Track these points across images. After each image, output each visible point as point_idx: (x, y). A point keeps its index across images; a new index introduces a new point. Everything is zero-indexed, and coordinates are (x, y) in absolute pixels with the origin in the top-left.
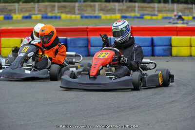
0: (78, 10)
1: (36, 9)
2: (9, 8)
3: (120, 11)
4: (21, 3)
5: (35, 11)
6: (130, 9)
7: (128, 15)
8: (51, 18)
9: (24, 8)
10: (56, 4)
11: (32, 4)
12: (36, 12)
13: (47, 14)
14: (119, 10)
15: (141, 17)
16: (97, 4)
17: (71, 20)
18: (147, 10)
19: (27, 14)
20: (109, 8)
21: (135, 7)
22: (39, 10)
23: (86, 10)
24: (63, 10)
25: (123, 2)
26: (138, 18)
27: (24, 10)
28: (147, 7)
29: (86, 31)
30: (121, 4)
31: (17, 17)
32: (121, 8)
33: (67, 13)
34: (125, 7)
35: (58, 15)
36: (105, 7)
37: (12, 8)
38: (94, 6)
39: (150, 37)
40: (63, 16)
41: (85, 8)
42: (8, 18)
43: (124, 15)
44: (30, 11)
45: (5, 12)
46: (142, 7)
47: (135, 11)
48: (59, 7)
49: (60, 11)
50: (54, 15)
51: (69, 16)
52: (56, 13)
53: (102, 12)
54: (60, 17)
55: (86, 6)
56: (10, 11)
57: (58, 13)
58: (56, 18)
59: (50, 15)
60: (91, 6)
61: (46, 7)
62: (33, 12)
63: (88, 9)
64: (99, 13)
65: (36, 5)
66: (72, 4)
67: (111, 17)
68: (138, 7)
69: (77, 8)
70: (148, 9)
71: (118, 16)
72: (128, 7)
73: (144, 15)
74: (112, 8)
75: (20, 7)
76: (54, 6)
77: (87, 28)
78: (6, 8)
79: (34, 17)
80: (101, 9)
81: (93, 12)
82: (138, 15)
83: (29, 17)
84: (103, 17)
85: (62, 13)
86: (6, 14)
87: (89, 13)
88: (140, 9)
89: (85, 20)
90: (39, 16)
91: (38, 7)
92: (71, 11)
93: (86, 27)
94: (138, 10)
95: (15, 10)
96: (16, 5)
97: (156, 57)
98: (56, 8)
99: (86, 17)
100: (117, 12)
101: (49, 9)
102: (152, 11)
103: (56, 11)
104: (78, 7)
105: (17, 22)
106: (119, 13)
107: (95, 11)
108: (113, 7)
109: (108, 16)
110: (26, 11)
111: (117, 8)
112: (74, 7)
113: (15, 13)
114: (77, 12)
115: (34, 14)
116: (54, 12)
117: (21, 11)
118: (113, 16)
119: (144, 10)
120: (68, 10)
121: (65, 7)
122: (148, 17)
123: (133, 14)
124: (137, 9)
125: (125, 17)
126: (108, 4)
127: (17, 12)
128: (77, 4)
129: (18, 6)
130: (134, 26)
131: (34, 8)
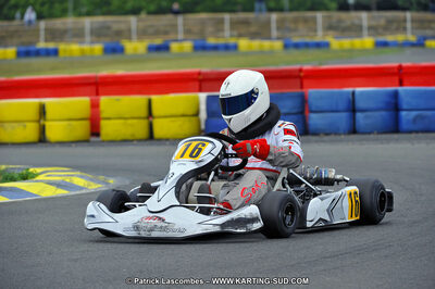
0: (278, 29)
1: (181, 29)
2: (115, 27)
3: (373, 30)
4: (143, 15)
5: (176, 32)
6: (395, 25)
7: (390, 38)
8: (215, 48)
9: (152, 26)
10: (227, 17)
11: (170, 17)
12: (181, 36)
13: (204, 39)
14: (370, 28)
15: (420, 44)
16: (319, 16)
18: (430, 28)
19: (158, 41)
20: (348, 23)
21: (405, 21)
22: (188, 32)
23: (295, 30)
24: (243, 31)
26: (413, 45)
27: (151, 31)
28: (430, 21)
29: (299, 77)
30: (374, 13)
31: (135, 46)
32: (374, 23)
33: (253, 36)
34: (382, 22)
35: (232, 41)
36: (340, 21)
37: (123, 27)
38: (314, 20)
40: (243, 43)
41: (292, 26)
42: (114, 50)
43: (381, 39)
44: (166, 33)
45: (106, 36)
46: (422, 21)
47: (405, 29)
48: (234, 24)
49: (235, 33)
50: (221, 41)
51: (256, 44)
52: (227, 37)
53: (331, 32)
54: (235, 47)
55: (296, 21)
56: (119, 33)
57: (232, 36)
58: (227, 48)
59: (211, 41)
60: (306, 20)
61: (203, 22)
62: (172, 37)
63: (301, 26)
64: (325, 35)
65: (180, 19)
67: (352, 44)
68: (413, 21)
69: (274, 25)
71: (368, 42)
72: (390, 22)
73: (425, 38)
74: (353, 24)
76: (221, 21)
77: (301, 70)
78: (109, 28)
79: (174, 47)
80: (330, 28)
81: (311, 34)
82: (412, 38)
83: (164, 48)
84: (335, 44)
85: (240, 36)
86: (107, 40)
87: (303, 36)
88: (416, 25)
89: (294, 53)
90: (188, 46)
91: (184, 25)
92: (262, 33)
93: (297, 67)
94: (413, 28)
95: (130, 31)
96: (133, 19)
98: (227, 26)
100: (365, 32)
101: (210, 29)
103: (227, 33)
104: (278, 22)
105: (136, 59)
106: (369, 35)
107: (315, 31)
108: (357, 22)
109: (346, 43)
110: (157, 33)
111: (365, 23)
112: (268, 23)
113: (130, 38)
114: (274, 33)
115: (176, 41)
116: (221, 34)
117: (142, 34)
118: (358, 43)
119: (425, 28)
120: (253, 29)
121: (246, 23)
123: (400, 38)
124: (409, 25)
125: (385, 44)
126: (343, 15)
127: (134, 36)
128: (274, 16)
129: (138, 21)
130: (405, 64)
131: (175, 26)
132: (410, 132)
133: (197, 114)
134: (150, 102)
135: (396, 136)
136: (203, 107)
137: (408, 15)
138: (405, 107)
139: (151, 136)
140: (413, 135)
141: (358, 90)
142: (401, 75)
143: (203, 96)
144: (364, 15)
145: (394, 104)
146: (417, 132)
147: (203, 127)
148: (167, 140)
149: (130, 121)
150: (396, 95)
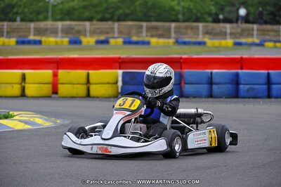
0: (175, 32)
1: (116, 30)
2: (77, 28)
3: (233, 35)
4: (95, 22)
5: (113, 32)
6: (246, 33)
7: (243, 40)
8: (137, 43)
9: (98, 28)
10: (144, 24)
11: (110, 23)
12: (116, 35)
13: (130, 37)
14: (231, 34)
15: (261, 45)
16: (201, 25)
17: (165, 46)
18: (268, 35)
19: (102, 38)
20: (218, 30)
21: (253, 30)
22: (120, 32)
23: (186, 34)
24: (154, 33)
25: (237, 22)
26: (257, 45)
27: (98, 31)
28: (268, 31)
30: (235, 25)
31: (88, 40)
32: (233, 31)
33: (160, 36)
34: (239, 30)
35: (147, 39)
36: (213, 29)
37: (81, 28)
38: (197, 28)
39: (266, 72)
40: (154, 41)
41: (184, 31)
42: (75, 42)
43: (238, 40)
44: (107, 33)
45: (71, 33)
46: (263, 31)
47: (253, 35)
48: (148, 29)
49: (149, 34)
50: (141, 39)
51: (162, 41)
52: (144, 37)
53: (207, 36)
54: (148, 43)
55: (186, 28)
56: (79, 32)
57: (147, 36)
58: (144, 43)
59: (135, 39)
60: (192, 28)
61: (130, 27)
62: (111, 35)
63: (189, 31)
64: (203, 38)
65: (116, 25)
66: (167, 24)
67: (220, 43)
68: (258, 30)
69: (173, 31)
70: (270, 33)
71: (230, 42)
72: (243, 30)
73: (265, 41)
74: (221, 31)
75: (93, 27)
76: (141, 27)
77: (181, 58)
78: (73, 29)
79: (112, 41)
80: (206, 33)
81: (195, 36)
82: (257, 41)
83: (106, 42)
84: (209, 43)
85: (152, 36)
86: (72, 36)
87: (189, 37)
88: (259, 32)
89: (185, 48)
90: (120, 41)
91: (118, 28)
92: (165, 35)
94: (258, 35)
95: (85, 31)
96: (87, 24)
97: (273, 100)
98: (144, 30)
99: (185, 43)
100: (228, 36)
101: (134, 31)
102: (275, 36)
103: (144, 34)
104: (175, 28)
105: (89, 48)
106: (231, 38)
107: (198, 34)
108: (223, 30)
109: (216, 42)
110: (102, 33)
111: (228, 31)
112: (169, 29)
113: (85, 35)
114: (173, 35)
115: (113, 38)
116: (140, 35)
117: (93, 33)
118: (223, 42)
119: (264, 35)
120: (160, 32)
121: (156, 28)
122: (271, 44)
123: (250, 40)
124: (255, 33)
125: (240, 44)
126: (215, 25)
127: (88, 34)
128: (173, 25)
129: (90, 25)
130: (244, 56)
131: (113, 29)
132: (245, 98)
133: (116, 83)
134: (88, 74)
135: (235, 100)
136: (120, 79)
137: (255, 26)
138: (242, 82)
139: (88, 95)
140: (246, 100)
141: (214, 71)
142: (242, 63)
143: (120, 72)
144: (228, 26)
145: (236, 81)
146: (249, 98)
147: (120, 91)
148: (98, 97)
149: (75, 86)
150: (237, 75)
